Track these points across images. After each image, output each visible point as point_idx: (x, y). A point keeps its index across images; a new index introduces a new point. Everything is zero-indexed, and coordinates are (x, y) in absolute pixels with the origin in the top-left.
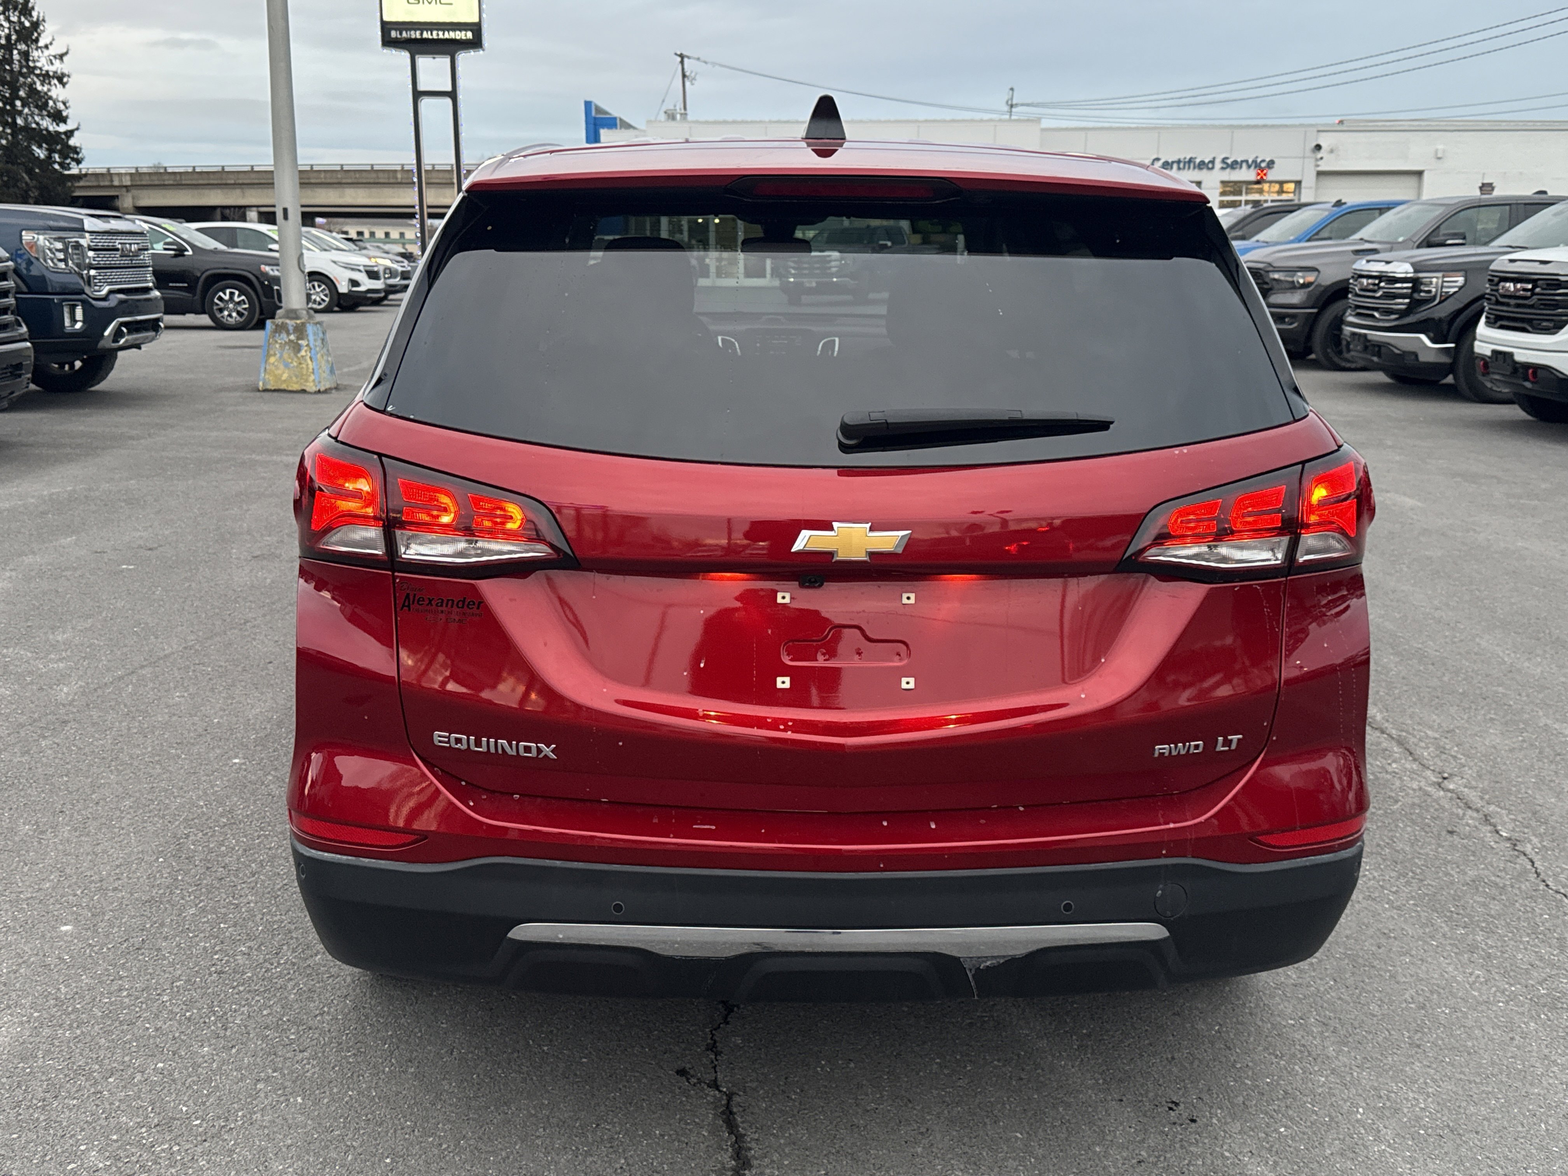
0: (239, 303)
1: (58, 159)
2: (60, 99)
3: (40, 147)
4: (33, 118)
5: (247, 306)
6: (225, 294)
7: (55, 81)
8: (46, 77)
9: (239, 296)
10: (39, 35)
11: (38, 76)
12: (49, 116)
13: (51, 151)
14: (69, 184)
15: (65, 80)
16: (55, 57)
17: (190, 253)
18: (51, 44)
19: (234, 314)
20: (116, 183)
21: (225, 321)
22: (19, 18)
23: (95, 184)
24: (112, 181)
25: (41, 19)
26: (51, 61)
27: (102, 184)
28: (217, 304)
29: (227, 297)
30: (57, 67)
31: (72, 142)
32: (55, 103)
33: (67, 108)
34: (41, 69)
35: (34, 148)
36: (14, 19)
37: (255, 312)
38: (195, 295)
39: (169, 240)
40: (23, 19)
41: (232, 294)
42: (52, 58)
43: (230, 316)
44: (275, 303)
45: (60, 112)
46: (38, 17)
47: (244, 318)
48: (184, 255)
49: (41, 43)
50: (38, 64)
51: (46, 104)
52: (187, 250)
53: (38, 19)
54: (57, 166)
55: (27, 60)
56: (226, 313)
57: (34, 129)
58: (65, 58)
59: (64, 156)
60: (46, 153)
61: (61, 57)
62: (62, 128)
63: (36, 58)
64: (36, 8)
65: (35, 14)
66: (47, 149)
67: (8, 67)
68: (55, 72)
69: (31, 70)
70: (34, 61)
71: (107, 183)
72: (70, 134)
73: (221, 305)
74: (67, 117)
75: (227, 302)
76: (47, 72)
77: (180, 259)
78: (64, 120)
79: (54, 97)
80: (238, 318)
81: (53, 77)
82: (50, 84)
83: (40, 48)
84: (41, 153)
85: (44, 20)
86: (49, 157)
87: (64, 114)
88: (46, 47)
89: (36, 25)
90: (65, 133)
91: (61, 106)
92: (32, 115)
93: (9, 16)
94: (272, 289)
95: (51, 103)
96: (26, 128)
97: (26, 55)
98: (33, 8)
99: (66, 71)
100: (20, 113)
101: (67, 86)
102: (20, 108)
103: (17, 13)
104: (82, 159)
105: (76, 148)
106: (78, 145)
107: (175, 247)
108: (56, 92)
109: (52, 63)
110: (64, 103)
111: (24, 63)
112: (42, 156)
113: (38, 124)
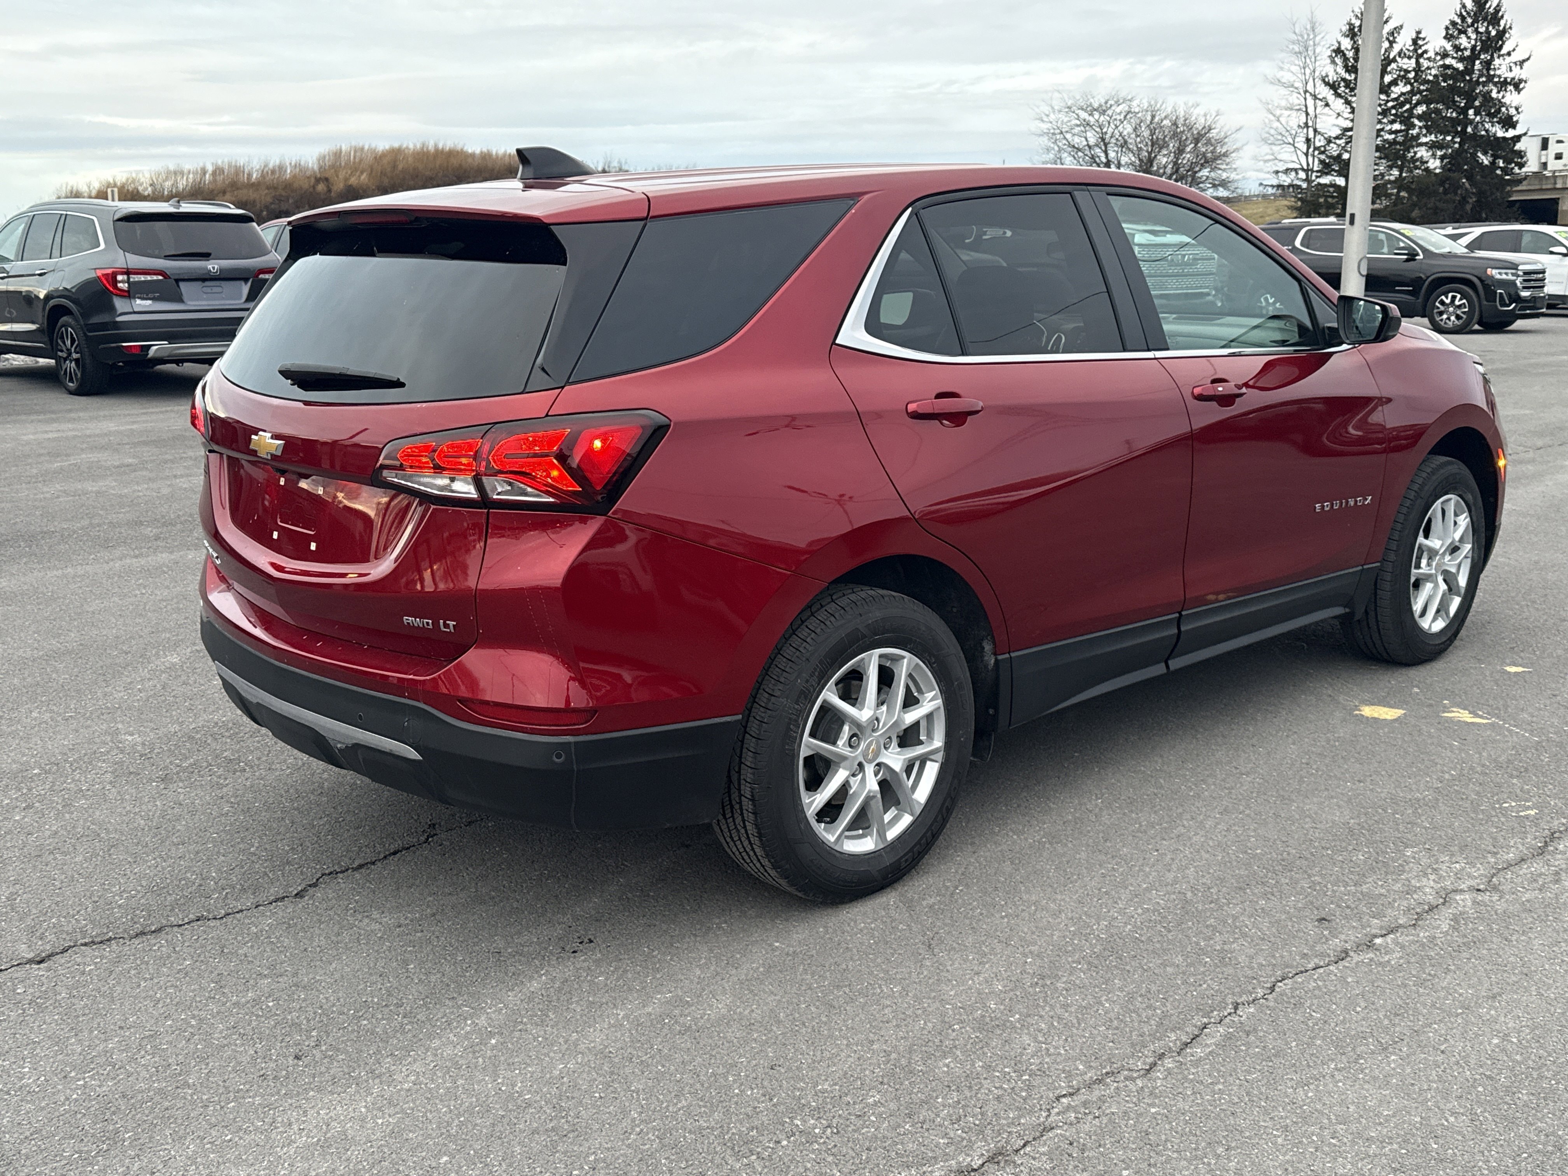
0: (1459, 307)
1: (1501, 165)
2: (1513, 105)
3: (1485, 153)
4: (1483, 125)
5: (1466, 310)
6: (1447, 298)
7: (1511, 88)
8: (1503, 84)
9: (1461, 299)
10: (1503, 43)
11: (1495, 84)
12: (1498, 123)
13: (1495, 157)
14: (1509, 188)
15: (1521, 86)
16: (1515, 63)
17: (1421, 257)
18: (1514, 50)
19: (1453, 318)
20: (1559, 186)
21: (1442, 323)
22: (1487, 28)
23: (1538, 187)
24: (1555, 183)
25: (1507, 27)
26: (1511, 67)
27: (1544, 187)
28: (1438, 308)
29: (1448, 301)
30: (1517, 73)
31: (1518, 147)
32: (1507, 109)
33: (1519, 113)
34: (1499, 76)
35: (1479, 154)
36: (1482, 29)
37: (1474, 315)
38: (1418, 299)
39: (1402, 245)
40: (1490, 28)
41: (1454, 297)
42: (1512, 65)
43: (1449, 319)
44: (1496, 306)
45: (1511, 117)
46: (1505, 25)
47: (1461, 321)
48: (1415, 260)
49: (1504, 51)
50: (1498, 72)
51: (1499, 111)
52: (1418, 255)
53: (1504, 27)
54: (1499, 172)
55: (1488, 69)
56: (1445, 316)
57: (1483, 136)
58: (1526, 64)
59: (1508, 161)
60: (1491, 159)
61: (1522, 63)
62: (1511, 133)
63: (1497, 66)
64: (1505, 17)
65: (1502, 23)
66: (1492, 155)
67: (1468, 78)
68: (1513, 79)
69: (1490, 78)
70: (1495, 69)
71: (1549, 186)
72: (1517, 138)
73: (1442, 308)
74: (1517, 122)
75: (1448, 305)
76: (1506, 79)
77: (1412, 262)
78: (1513, 125)
79: (1508, 103)
80: (1456, 322)
81: (1510, 84)
82: (1506, 90)
83: (1503, 55)
84: (1485, 160)
85: (1510, 28)
86: (1493, 163)
87: (1515, 119)
88: (1509, 54)
89: (1501, 34)
90: (1512, 138)
91: (1513, 111)
92: (1482, 123)
93: (1478, 27)
94: (1496, 293)
95: (1503, 109)
96: (1475, 136)
97: (1488, 64)
98: (1502, 17)
99: (1523, 77)
100: (1471, 122)
101: (1522, 92)
102: (1472, 117)
103: (1485, 24)
104: (1525, 163)
105: (1521, 152)
106: (1523, 149)
107: (1406, 252)
108: (1510, 98)
109: (1511, 70)
110: (1517, 109)
111: (1485, 72)
112: (1486, 162)
113: (1487, 131)
